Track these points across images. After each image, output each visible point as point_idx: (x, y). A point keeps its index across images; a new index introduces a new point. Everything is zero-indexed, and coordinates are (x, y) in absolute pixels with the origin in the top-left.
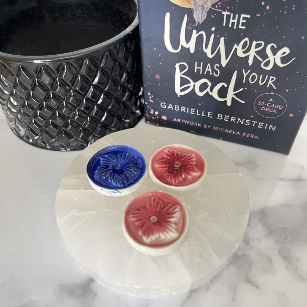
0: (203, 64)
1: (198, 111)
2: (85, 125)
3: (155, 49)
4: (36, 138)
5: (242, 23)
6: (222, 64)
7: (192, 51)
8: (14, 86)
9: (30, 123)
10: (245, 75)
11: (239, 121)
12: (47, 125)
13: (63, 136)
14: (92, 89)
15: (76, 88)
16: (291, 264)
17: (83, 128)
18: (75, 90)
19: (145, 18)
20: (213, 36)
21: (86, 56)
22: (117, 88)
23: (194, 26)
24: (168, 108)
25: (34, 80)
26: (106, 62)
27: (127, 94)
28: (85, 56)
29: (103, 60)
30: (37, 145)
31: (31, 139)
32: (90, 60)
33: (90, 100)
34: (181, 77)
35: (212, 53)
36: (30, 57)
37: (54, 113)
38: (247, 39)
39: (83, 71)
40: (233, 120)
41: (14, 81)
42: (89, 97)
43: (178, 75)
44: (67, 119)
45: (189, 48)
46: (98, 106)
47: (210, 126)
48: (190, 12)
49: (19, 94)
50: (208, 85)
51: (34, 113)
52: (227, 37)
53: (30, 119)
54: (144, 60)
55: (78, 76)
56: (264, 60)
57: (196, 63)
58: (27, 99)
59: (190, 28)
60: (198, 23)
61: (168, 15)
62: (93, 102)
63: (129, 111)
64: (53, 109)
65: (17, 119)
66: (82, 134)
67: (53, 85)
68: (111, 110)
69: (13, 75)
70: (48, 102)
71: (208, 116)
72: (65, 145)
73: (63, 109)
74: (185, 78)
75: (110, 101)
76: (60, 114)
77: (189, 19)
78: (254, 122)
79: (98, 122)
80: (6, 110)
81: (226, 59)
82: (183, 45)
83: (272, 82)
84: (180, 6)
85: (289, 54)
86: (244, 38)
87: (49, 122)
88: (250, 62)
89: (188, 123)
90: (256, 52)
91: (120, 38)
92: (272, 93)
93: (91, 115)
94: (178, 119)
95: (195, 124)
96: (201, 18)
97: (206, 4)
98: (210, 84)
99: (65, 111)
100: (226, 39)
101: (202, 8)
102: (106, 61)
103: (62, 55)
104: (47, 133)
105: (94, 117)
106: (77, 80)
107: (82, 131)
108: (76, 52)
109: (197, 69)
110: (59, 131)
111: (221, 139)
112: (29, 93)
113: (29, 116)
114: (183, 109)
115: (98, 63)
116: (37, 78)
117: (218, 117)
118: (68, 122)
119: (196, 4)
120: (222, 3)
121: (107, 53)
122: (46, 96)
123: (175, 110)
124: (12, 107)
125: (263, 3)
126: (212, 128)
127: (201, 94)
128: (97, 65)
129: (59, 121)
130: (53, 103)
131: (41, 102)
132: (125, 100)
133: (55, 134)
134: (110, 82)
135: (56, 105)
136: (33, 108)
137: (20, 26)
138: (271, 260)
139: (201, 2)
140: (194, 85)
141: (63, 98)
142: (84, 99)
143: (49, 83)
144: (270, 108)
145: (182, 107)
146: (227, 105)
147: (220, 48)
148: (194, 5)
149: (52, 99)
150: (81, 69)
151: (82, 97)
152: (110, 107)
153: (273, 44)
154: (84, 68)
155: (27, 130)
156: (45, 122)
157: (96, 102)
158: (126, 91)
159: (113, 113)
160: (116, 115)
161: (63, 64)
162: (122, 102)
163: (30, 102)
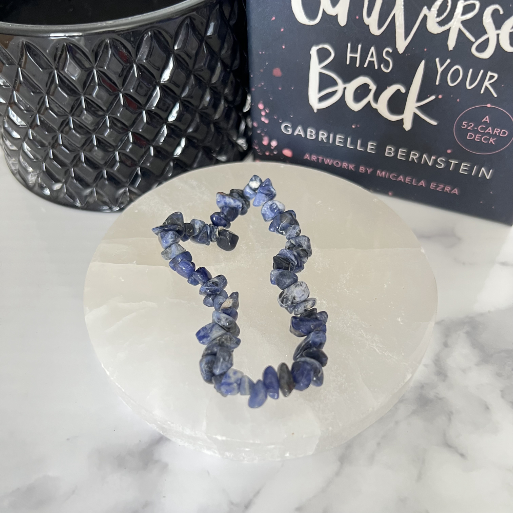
0: (362, 48)
1: (349, 139)
2: (145, 162)
3: (274, 18)
4: (57, 186)
6: (397, 47)
7: (342, 21)
8: (14, 87)
9: (45, 159)
10: (440, 70)
11: (425, 159)
12: (77, 163)
13: (106, 184)
14: (158, 92)
15: (129, 90)
18: (127, 94)
21: (148, 26)
24: (295, 134)
25: (51, 74)
26: (185, 41)
27: (222, 107)
28: (145, 27)
29: (180, 37)
31: (48, 189)
32: (157, 36)
33: (155, 113)
34: (321, 74)
35: (380, 26)
36: (43, 27)
37: (90, 138)
39: (142, 56)
40: (414, 157)
41: (15, 76)
42: (153, 108)
43: (316, 68)
44: (111, 149)
45: (337, 15)
46: (170, 126)
47: (371, 170)
49: (25, 100)
50: (371, 90)
51: (53, 138)
53: (45, 151)
54: (253, 40)
55: (133, 66)
56: (476, 40)
57: (349, 45)
58: (39, 112)
62: (161, 118)
63: (226, 139)
64: (88, 132)
65: (21, 151)
66: (140, 180)
67: (87, 82)
68: (191, 135)
69: (11, 63)
70: (79, 116)
71: (368, 151)
72: (110, 200)
73: (105, 131)
74: (329, 75)
75: (191, 118)
76: (99, 140)
78: (452, 162)
79: (169, 157)
80: (3, 136)
81: (406, 37)
82: (325, 10)
83: (490, 84)
87: (81, 156)
88: (451, 43)
89: (330, 164)
90: (464, 23)
92: (489, 105)
93: (157, 144)
94: (312, 156)
95: (343, 165)
98: (373, 87)
99: (109, 135)
102: (184, 39)
103: (104, 24)
104: (78, 178)
105: (160, 147)
106: (131, 74)
107: (140, 175)
108: (130, 18)
109: (351, 58)
110: (98, 174)
111: (390, 194)
112: (42, 100)
113: (43, 145)
114: (323, 135)
115: (170, 41)
116: (57, 69)
117: (387, 151)
118: (115, 157)
121: (187, 24)
122: (74, 104)
123: (308, 137)
124: (13, 129)
126: (374, 172)
127: (356, 107)
128: (168, 46)
129: (98, 154)
130: (87, 118)
131: (65, 117)
132: (219, 118)
133: (89, 180)
134: (192, 81)
135: (92, 123)
136: (50, 130)
140: (345, 89)
141: (105, 108)
142: (144, 112)
143: (78, 79)
144: (483, 134)
145: (321, 132)
146: (404, 129)
147: (394, 15)
149: (85, 112)
150: (138, 52)
151: (139, 108)
152: (190, 130)
153: (497, 6)
154: (144, 50)
155: (41, 173)
156: (73, 156)
157: (165, 119)
158: (220, 100)
159: (196, 141)
160: (202, 145)
161: (104, 41)
162: (214, 121)
163: (45, 117)
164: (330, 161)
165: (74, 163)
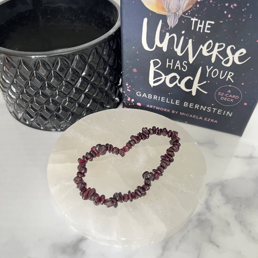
0: (173, 61)
1: (167, 99)
2: (73, 110)
3: (134, 48)
4: (32, 120)
5: (208, 28)
6: (189, 61)
7: (165, 50)
8: (15, 77)
9: (27, 108)
10: (208, 71)
11: (202, 108)
13: (55, 119)
14: (80, 80)
15: (68, 79)
16: (246, 227)
17: (71, 112)
18: (66, 81)
19: (126, 22)
20: (182, 38)
21: (77, 53)
22: (101, 79)
23: (167, 29)
24: (143, 96)
25: (32, 72)
26: (93, 58)
27: (109, 85)
29: (91, 56)
30: (32, 126)
31: (27, 121)
32: (80, 56)
33: (79, 89)
34: (154, 71)
35: (181, 52)
36: (30, 53)
37: (49, 99)
38: (211, 41)
39: (74, 65)
40: (197, 107)
41: (15, 73)
42: (78, 87)
43: (152, 69)
44: (58, 104)
45: (162, 47)
46: (85, 94)
47: (177, 112)
48: (164, 18)
49: (19, 83)
50: (177, 78)
51: (31, 100)
52: (195, 39)
53: (27, 105)
54: (124, 56)
55: (69, 69)
56: (224, 59)
57: (168, 59)
58: (25, 88)
59: (163, 31)
60: (171, 27)
61: (146, 20)
62: (81, 90)
63: (110, 98)
64: (47, 97)
65: (16, 104)
66: (71, 117)
67: (49, 77)
68: (95, 97)
69: (14, 67)
70: (44, 90)
71: (176, 104)
72: (56, 126)
73: (56, 96)
74: (158, 72)
75: (95, 90)
76: (53, 100)
77: (163, 24)
78: (214, 109)
79: (84, 107)
80: (7, 96)
81: (193, 57)
82: (157, 45)
83: (231, 77)
84: (156, 13)
85: (245, 54)
86: (209, 40)
87: (44, 107)
88: (213, 60)
90: (218, 52)
91: (105, 38)
92: (230, 86)
93: (79, 102)
94: (151, 106)
95: (165, 110)
96: (174, 23)
97: (178, 12)
98: (178, 77)
99: (57, 98)
100: (193, 40)
101: (175, 15)
103: (57, 51)
104: (42, 116)
105: (81, 103)
106: (68, 72)
107: (71, 115)
108: (69, 49)
109: (168, 65)
110: (52, 115)
111: (186, 122)
112: (27, 83)
113: (26, 102)
115: (87, 58)
116: (35, 70)
117: (185, 104)
118: (60, 107)
119: (170, 11)
120: (191, 11)
121: (94, 51)
122: (42, 85)
123: (149, 98)
124: (12, 94)
125: (225, 12)
126: (179, 113)
127: (171, 86)
128: (85, 60)
129: (52, 107)
130: (48, 91)
131: (38, 90)
132: (107, 90)
133: (48, 117)
134: (96, 74)
135: (50, 93)
136: (30, 95)
137: (18, 26)
138: (229, 224)
139: (174, 10)
140: (166, 78)
141: (56, 87)
142: (74, 89)
143: (45, 75)
144: (228, 98)
145: (154, 96)
146: (192, 95)
147: (188, 48)
148: (168, 12)
149: (47, 88)
150: (72, 63)
151: (72, 87)
152: (95, 95)
153: (233, 46)
154: (75, 62)
155: (24, 113)
156: (40, 107)
157: (83, 91)
158: (108, 82)
159: (97, 100)
160: (99, 101)
161: (57, 59)
162: (105, 91)
163: (28, 90)
164: (159, 108)
165: (41, 110)
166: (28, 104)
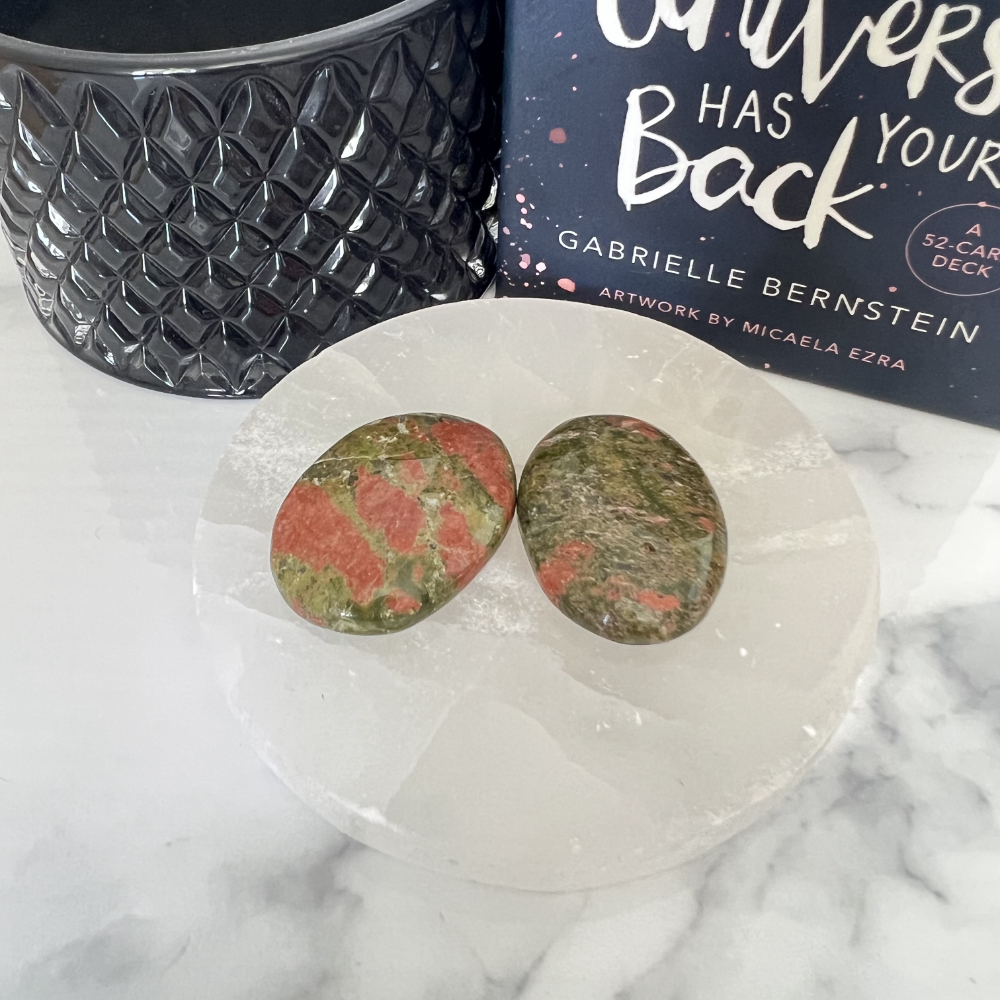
0: (731, 91)
1: (692, 262)
2: (300, 306)
3: (559, 34)
4: (130, 349)
6: (803, 92)
7: (697, 41)
8: (62, 166)
9: (110, 300)
11: (843, 303)
12: (171, 306)
13: (223, 346)
14: (334, 176)
15: (282, 175)
17: (291, 318)
18: (276, 183)
21: (324, 56)
22: (416, 179)
24: (585, 250)
25: (135, 143)
26: (390, 83)
27: (446, 202)
28: (320, 58)
29: (381, 75)
30: (131, 373)
31: (111, 354)
32: (339, 73)
33: (326, 218)
34: (644, 140)
37: (199, 262)
40: (821, 299)
41: (65, 146)
42: (323, 208)
43: (635, 129)
44: (239, 284)
45: (686, 30)
46: (349, 240)
47: (733, 320)
49: (80, 191)
50: (743, 171)
51: (126, 265)
53: (110, 284)
54: (513, 75)
55: (290, 131)
57: (706, 87)
58: (106, 212)
62: (335, 224)
63: (449, 261)
64: (195, 250)
66: (288, 338)
67: (202, 160)
69: (61, 122)
70: (183, 222)
71: (729, 284)
72: (226, 375)
73: (231, 250)
74: (661, 144)
76: (218, 265)
79: (344, 297)
80: (29, 252)
83: (990, 164)
87: (179, 295)
89: (651, 306)
90: (944, 47)
93: (324, 274)
94: (617, 291)
95: (677, 310)
98: (748, 166)
99: (238, 258)
102: (389, 79)
104: (171, 334)
105: (331, 281)
106: (287, 144)
107: (289, 329)
108: (291, 40)
109: (707, 109)
110: (210, 328)
111: (767, 366)
113: (108, 272)
114: (639, 255)
115: (364, 82)
116: (148, 134)
117: (767, 285)
118: (245, 296)
121: (397, 49)
122: (175, 200)
123: (611, 256)
124: (52, 240)
126: (738, 324)
127: (712, 203)
128: (357, 91)
129: (212, 293)
130: (198, 228)
131: (156, 224)
133: (193, 338)
134: (397, 156)
135: (206, 236)
136: (124, 245)
140: (691, 169)
141: (233, 208)
142: (305, 215)
143: (186, 154)
144: (967, 258)
145: (636, 248)
146: (805, 246)
149: (195, 214)
150: (303, 104)
151: (299, 208)
152: (388, 246)
154: (314, 101)
155: (98, 322)
156: (165, 295)
157: (342, 226)
158: (445, 188)
159: (395, 266)
160: (406, 273)
161: (242, 83)
162: (430, 229)
163: (117, 222)
164: (651, 302)
165: (166, 307)
166: (114, 282)
